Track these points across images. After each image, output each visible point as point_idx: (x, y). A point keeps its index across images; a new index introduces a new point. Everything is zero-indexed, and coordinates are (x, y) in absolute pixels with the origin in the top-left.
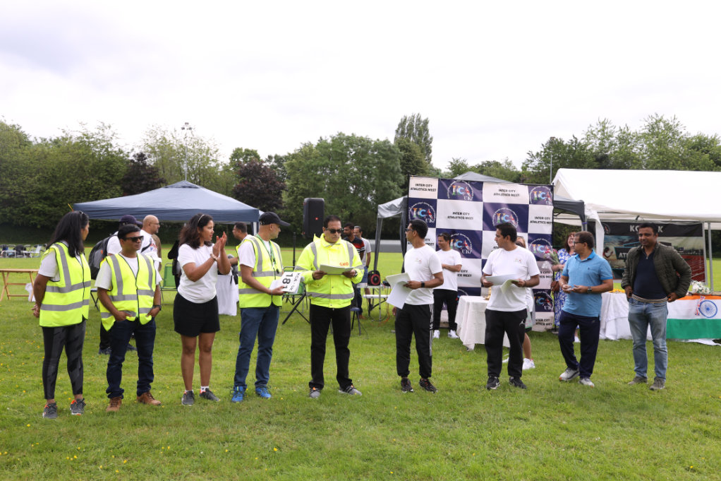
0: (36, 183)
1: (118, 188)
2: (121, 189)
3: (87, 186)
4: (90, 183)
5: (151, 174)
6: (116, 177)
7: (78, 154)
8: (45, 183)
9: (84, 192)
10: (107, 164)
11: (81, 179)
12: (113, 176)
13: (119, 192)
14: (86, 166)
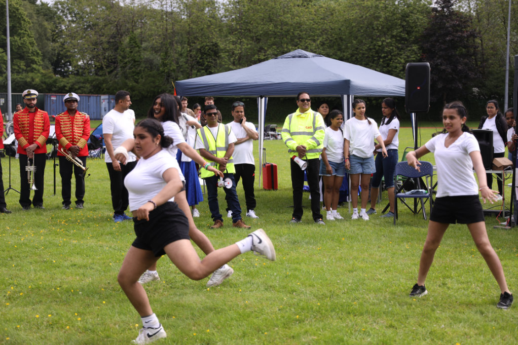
0: (319, 48)
1: (415, 47)
2: (419, 49)
3: (377, 48)
4: (380, 43)
5: (458, 25)
6: (414, 34)
7: (368, 8)
8: (330, 47)
9: (373, 56)
10: (403, 16)
11: (370, 40)
12: (408, 33)
13: (416, 53)
14: (376, 22)
